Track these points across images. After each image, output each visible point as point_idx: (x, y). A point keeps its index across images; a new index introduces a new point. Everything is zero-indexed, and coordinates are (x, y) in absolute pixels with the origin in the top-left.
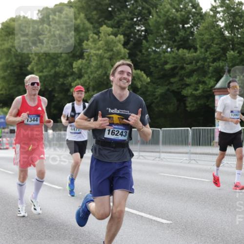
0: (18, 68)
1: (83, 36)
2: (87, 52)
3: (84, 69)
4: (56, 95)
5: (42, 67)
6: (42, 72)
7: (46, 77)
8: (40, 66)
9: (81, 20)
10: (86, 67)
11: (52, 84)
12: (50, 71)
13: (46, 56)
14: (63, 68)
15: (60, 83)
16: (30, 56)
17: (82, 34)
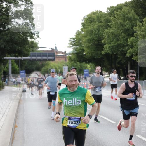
0: (97, 41)
1: (134, 23)
2: (136, 33)
3: (134, 43)
4: (119, 57)
5: (110, 41)
6: (110, 44)
7: (112, 46)
8: (109, 41)
9: (132, 14)
10: (135, 42)
11: (116, 51)
12: (115, 43)
13: (113, 34)
14: (122, 41)
15: (121, 50)
16: (103, 34)
17: (133, 22)
